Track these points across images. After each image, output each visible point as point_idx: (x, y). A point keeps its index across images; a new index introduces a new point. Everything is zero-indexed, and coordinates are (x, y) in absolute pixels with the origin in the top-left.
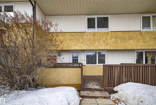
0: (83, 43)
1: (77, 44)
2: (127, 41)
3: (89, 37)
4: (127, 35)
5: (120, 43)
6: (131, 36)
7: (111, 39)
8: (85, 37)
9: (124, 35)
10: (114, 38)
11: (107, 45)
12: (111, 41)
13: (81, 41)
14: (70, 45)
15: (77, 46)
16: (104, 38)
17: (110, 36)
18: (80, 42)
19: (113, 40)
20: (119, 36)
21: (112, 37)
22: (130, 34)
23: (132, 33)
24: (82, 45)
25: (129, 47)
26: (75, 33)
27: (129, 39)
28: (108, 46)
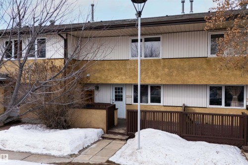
0: (125, 75)
1: (117, 75)
2: (185, 73)
3: (133, 67)
4: (187, 63)
5: (176, 75)
6: (193, 65)
7: (163, 69)
8: (128, 67)
9: (182, 64)
10: (168, 68)
11: (158, 77)
12: (163, 72)
13: (123, 71)
14: (109, 78)
15: (117, 78)
16: (154, 68)
17: (162, 65)
18: (121, 74)
19: (166, 70)
20: (175, 66)
21: (164, 66)
22: (191, 62)
23: (195, 61)
24: (124, 77)
25: (190, 80)
26: (115, 61)
27: (190, 70)
28: (159, 79)
